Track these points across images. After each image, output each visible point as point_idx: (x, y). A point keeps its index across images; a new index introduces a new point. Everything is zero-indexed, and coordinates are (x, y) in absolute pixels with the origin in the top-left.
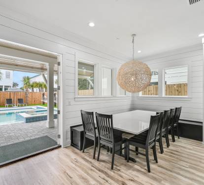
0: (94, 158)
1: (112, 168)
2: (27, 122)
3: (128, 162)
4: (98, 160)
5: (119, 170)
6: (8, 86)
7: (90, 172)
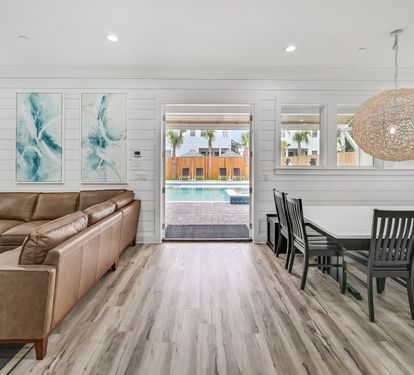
0: (286, 268)
1: (303, 288)
2: (232, 203)
3: (343, 293)
4: (290, 272)
5: (313, 295)
6: (227, 149)
7: (266, 279)
